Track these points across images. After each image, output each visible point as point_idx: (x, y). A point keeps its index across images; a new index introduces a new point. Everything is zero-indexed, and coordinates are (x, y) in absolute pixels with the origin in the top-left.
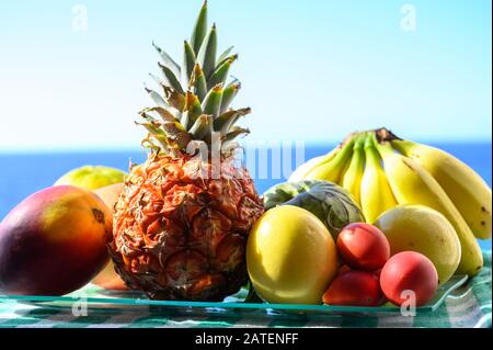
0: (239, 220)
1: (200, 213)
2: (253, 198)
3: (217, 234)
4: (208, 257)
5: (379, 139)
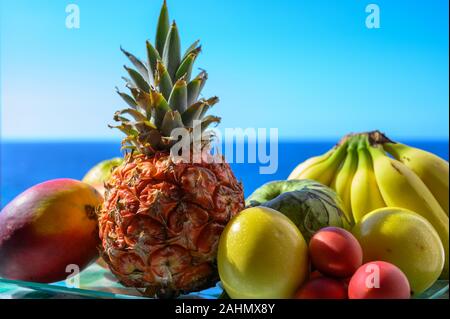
0: (216, 210)
1: (175, 209)
2: (228, 185)
3: (194, 227)
4: (189, 250)
5: (372, 142)
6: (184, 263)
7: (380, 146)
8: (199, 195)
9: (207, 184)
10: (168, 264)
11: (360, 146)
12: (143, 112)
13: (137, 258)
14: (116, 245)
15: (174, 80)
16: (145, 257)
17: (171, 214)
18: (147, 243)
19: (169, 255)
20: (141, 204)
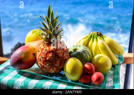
0: (64, 58)
1: (55, 59)
3: (59, 62)
4: (58, 67)
5: (98, 35)
6: (57, 69)
7: (99, 36)
8: (60, 56)
9: (61, 53)
10: (53, 70)
11: (95, 36)
12: (46, 34)
13: (46, 68)
14: (41, 65)
15: (54, 28)
16: (48, 68)
17: (54, 60)
18: (49, 66)
19: (53, 68)
20: (47, 58)
